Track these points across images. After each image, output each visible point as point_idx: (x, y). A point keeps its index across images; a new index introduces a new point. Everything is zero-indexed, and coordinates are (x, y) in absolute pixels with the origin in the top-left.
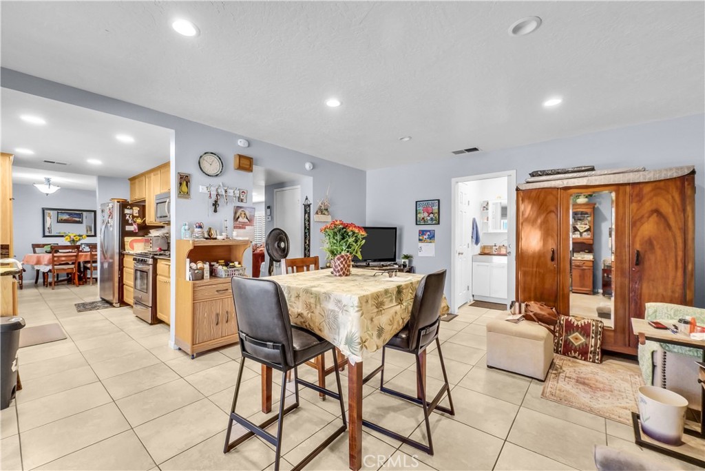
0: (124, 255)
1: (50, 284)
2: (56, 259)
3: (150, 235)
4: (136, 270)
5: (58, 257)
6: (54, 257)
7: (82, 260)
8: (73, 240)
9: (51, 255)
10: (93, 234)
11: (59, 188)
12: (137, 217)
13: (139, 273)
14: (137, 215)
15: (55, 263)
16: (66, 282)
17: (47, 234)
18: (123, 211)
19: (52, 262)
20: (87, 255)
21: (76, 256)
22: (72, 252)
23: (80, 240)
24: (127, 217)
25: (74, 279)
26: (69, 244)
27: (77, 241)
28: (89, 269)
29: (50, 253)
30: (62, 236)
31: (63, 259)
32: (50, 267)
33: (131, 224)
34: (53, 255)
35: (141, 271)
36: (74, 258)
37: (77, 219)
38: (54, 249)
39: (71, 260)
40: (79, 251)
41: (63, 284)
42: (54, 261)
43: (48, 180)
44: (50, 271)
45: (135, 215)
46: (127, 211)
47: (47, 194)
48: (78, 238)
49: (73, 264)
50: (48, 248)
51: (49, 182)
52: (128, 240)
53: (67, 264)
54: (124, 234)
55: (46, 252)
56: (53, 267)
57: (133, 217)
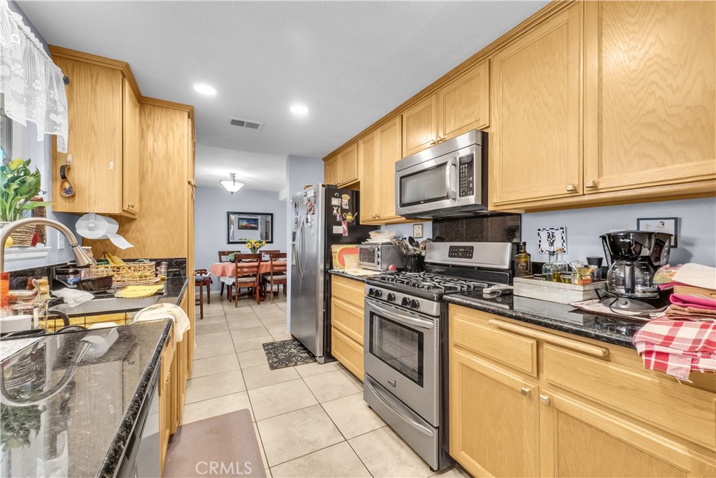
0: (330, 275)
1: (234, 298)
2: (239, 270)
3: (370, 241)
4: (372, 314)
5: (242, 267)
6: (237, 267)
7: (263, 271)
8: (254, 248)
9: (235, 264)
10: (270, 240)
11: (243, 185)
12: (347, 211)
13: (376, 320)
14: (347, 207)
15: (239, 275)
16: (247, 296)
17: (231, 241)
18: (330, 201)
19: (237, 274)
20: (267, 265)
21: (258, 267)
22: (253, 262)
23: (260, 247)
24: (335, 212)
25: (255, 293)
26: (250, 252)
27: (258, 248)
28: (269, 282)
29: (233, 262)
30: (244, 243)
31: (246, 270)
32: (233, 280)
33: (339, 224)
34: (237, 265)
35: (380, 316)
36: (255, 269)
37: (253, 225)
38: (238, 258)
39: (253, 272)
40: (261, 261)
41: (245, 299)
42: (237, 273)
43: (233, 176)
44: (234, 284)
45: (344, 207)
46: (335, 202)
47: (232, 193)
48: (259, 244)
49: (254, 276)
50: (231, 257)
51: (234, 177)
52: (336, 249)
53: (248, 276)
54: (331, 239)
55: (230, 261)
56: (237, 280)
57: (343, 211)
